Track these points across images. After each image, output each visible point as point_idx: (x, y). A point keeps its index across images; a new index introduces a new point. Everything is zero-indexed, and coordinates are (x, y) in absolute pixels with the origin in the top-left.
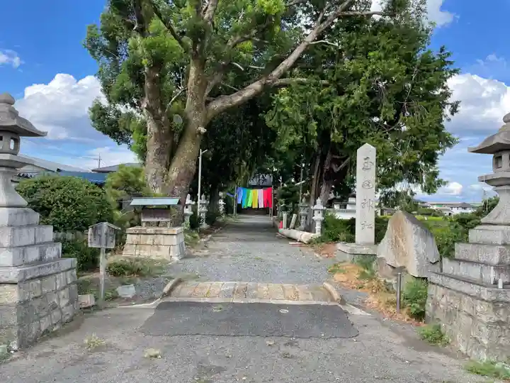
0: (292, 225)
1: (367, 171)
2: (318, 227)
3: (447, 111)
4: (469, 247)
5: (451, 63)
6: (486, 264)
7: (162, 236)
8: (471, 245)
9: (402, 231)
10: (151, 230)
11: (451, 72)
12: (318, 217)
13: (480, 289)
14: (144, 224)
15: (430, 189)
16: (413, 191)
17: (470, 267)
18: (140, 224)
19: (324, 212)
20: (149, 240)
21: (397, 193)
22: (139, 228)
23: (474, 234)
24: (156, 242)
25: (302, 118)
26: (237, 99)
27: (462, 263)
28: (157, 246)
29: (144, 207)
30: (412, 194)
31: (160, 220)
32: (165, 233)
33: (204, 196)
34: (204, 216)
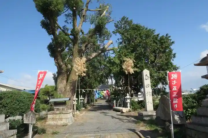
0: (118, 105)
2: (129, 105)
9: (166, 104)
10: (58, 112)
12: (128, 101)
14: (55, 109)
16: (165, 88)
18: (53, 110)
19: (130, 99)
20: (58, 116)
22: (53, 111)
24: (60, 117)
27: (202, 118)
28: (61, 119)
29: (55, 102)
30: (165, 89)
31: (62, 107)
32: (64, 113)
33: (82, 96)
34: (82, 104)
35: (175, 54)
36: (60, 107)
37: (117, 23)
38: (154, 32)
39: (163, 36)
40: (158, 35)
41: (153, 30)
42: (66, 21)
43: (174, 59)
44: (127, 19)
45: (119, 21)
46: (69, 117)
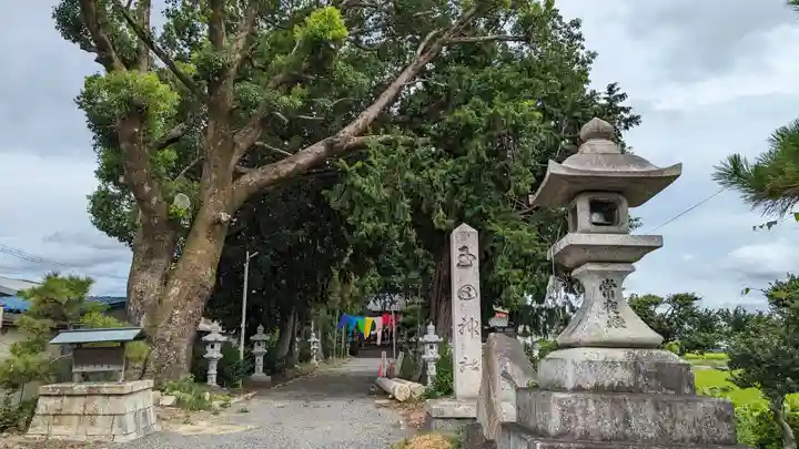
1: (463, 270)
2: (431, 372)
5: (626, 110)
7: (101, 398)
10: (80, 387)
11: (626, 121)
12: (431, 355)
14: (76, 377)
18: (69, 378)
20: (77, 406)
22: (67, 384)
23: (542, 370)
24: (90, 409)
25: (385, 193)
26: (285, 168)
28: (89, 417)
29: (79, 344)
31: (105, 368)
32: (106, 391)
33: (261, 328)
34: (260, 361)
36: (98, 368)
46: (130, 408)
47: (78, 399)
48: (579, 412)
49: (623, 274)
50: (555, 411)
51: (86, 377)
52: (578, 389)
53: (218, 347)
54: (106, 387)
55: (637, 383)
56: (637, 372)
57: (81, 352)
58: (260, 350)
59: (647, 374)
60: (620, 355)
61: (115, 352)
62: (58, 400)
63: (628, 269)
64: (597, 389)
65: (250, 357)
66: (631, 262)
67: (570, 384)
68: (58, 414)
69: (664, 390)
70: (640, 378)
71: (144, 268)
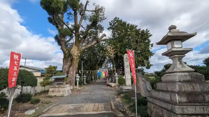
0: (110, 81)
1: (126, 62)
2: (117, 81)
3: (150, 46)
4: (163, 84)
6: (172, 92)
8: (163, 83)
10: (57, 86)
11: (150, 36)
12: (117, 78)
13: (172, 106)
15: (148, 68)
17: (164, 94)
20: (57, 89)
21: (139, 69)
23: (163, 78)
27: (160, 92)
28: (59, 91)
29: (56, 78)
30: (143, 69)
31: (61, 83)
32: (62, 87)
33: (85, 75)
34: (85, 81)
35: (153, 44)
36: (60, 83)
37: (111, 22)
38: (136, 27)
39: (143, 30)
40: (139, 29)
41: (136, 25)
42: (68, 18)
43: (152, 48)
44: (118, 19)
45: (112, 20)
46: (66, 90)
47: (57, 88)
48: (183, 86)
49: (182, 57)
50: (177, 86)
51: (57, 84)
52: (180, 82)
53: (78, 78)
54: (62, 86)
55: (192, 80)
56: (192, 77)
57: (57, 80)
58: (85, 79)
59: (194, 78)
60: (187, 74)
61: (62, 79)
62: (53, 89)
63: (184, 56)
64: (184, 81)
65: (84, 80)
66: (184, 54)
67: (177, 80)
68: (53, 91)
69: (198, 81)
70: (193, 78)
71: (65, 65)
